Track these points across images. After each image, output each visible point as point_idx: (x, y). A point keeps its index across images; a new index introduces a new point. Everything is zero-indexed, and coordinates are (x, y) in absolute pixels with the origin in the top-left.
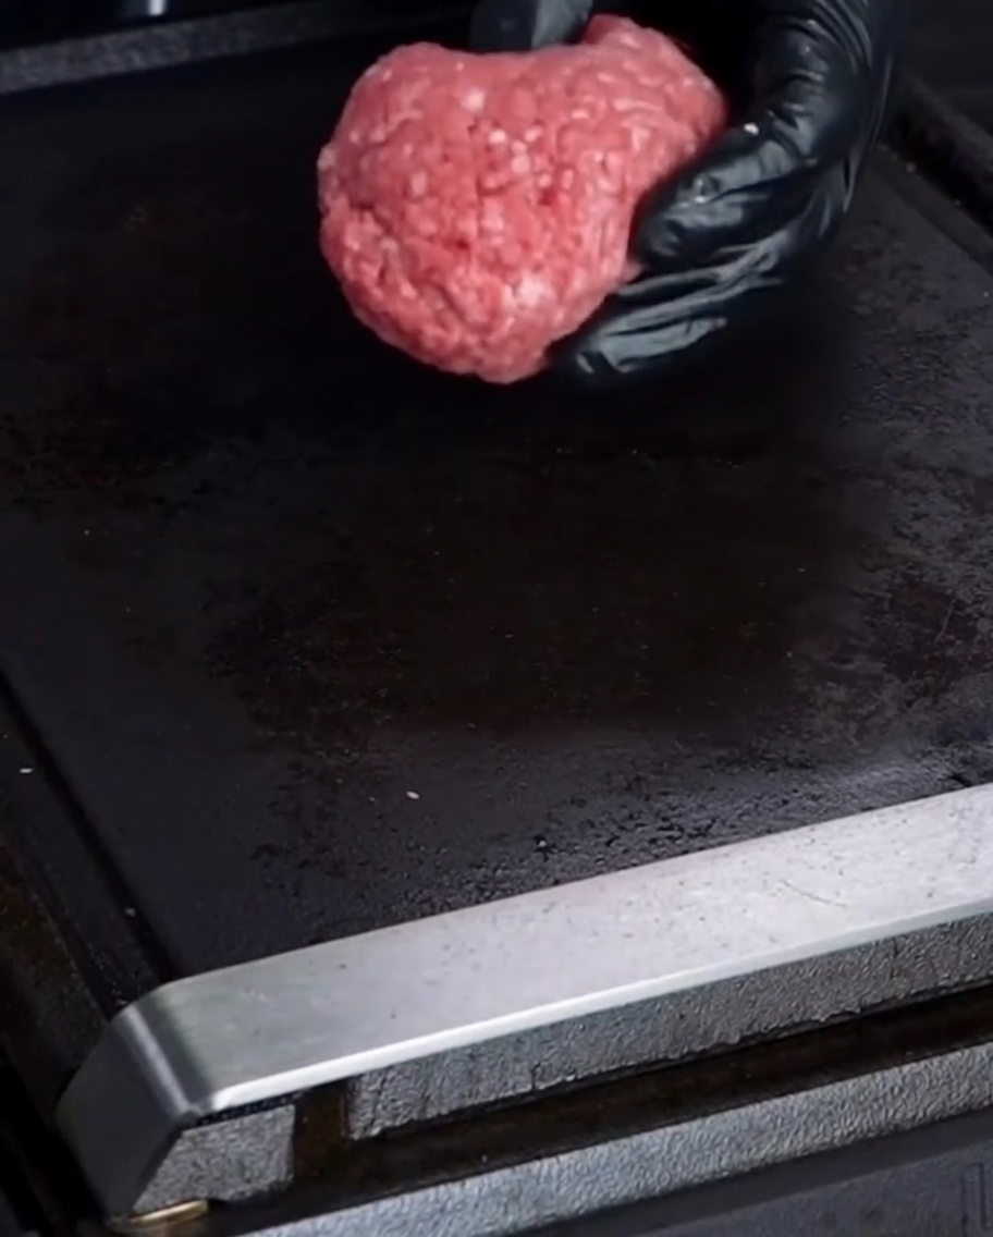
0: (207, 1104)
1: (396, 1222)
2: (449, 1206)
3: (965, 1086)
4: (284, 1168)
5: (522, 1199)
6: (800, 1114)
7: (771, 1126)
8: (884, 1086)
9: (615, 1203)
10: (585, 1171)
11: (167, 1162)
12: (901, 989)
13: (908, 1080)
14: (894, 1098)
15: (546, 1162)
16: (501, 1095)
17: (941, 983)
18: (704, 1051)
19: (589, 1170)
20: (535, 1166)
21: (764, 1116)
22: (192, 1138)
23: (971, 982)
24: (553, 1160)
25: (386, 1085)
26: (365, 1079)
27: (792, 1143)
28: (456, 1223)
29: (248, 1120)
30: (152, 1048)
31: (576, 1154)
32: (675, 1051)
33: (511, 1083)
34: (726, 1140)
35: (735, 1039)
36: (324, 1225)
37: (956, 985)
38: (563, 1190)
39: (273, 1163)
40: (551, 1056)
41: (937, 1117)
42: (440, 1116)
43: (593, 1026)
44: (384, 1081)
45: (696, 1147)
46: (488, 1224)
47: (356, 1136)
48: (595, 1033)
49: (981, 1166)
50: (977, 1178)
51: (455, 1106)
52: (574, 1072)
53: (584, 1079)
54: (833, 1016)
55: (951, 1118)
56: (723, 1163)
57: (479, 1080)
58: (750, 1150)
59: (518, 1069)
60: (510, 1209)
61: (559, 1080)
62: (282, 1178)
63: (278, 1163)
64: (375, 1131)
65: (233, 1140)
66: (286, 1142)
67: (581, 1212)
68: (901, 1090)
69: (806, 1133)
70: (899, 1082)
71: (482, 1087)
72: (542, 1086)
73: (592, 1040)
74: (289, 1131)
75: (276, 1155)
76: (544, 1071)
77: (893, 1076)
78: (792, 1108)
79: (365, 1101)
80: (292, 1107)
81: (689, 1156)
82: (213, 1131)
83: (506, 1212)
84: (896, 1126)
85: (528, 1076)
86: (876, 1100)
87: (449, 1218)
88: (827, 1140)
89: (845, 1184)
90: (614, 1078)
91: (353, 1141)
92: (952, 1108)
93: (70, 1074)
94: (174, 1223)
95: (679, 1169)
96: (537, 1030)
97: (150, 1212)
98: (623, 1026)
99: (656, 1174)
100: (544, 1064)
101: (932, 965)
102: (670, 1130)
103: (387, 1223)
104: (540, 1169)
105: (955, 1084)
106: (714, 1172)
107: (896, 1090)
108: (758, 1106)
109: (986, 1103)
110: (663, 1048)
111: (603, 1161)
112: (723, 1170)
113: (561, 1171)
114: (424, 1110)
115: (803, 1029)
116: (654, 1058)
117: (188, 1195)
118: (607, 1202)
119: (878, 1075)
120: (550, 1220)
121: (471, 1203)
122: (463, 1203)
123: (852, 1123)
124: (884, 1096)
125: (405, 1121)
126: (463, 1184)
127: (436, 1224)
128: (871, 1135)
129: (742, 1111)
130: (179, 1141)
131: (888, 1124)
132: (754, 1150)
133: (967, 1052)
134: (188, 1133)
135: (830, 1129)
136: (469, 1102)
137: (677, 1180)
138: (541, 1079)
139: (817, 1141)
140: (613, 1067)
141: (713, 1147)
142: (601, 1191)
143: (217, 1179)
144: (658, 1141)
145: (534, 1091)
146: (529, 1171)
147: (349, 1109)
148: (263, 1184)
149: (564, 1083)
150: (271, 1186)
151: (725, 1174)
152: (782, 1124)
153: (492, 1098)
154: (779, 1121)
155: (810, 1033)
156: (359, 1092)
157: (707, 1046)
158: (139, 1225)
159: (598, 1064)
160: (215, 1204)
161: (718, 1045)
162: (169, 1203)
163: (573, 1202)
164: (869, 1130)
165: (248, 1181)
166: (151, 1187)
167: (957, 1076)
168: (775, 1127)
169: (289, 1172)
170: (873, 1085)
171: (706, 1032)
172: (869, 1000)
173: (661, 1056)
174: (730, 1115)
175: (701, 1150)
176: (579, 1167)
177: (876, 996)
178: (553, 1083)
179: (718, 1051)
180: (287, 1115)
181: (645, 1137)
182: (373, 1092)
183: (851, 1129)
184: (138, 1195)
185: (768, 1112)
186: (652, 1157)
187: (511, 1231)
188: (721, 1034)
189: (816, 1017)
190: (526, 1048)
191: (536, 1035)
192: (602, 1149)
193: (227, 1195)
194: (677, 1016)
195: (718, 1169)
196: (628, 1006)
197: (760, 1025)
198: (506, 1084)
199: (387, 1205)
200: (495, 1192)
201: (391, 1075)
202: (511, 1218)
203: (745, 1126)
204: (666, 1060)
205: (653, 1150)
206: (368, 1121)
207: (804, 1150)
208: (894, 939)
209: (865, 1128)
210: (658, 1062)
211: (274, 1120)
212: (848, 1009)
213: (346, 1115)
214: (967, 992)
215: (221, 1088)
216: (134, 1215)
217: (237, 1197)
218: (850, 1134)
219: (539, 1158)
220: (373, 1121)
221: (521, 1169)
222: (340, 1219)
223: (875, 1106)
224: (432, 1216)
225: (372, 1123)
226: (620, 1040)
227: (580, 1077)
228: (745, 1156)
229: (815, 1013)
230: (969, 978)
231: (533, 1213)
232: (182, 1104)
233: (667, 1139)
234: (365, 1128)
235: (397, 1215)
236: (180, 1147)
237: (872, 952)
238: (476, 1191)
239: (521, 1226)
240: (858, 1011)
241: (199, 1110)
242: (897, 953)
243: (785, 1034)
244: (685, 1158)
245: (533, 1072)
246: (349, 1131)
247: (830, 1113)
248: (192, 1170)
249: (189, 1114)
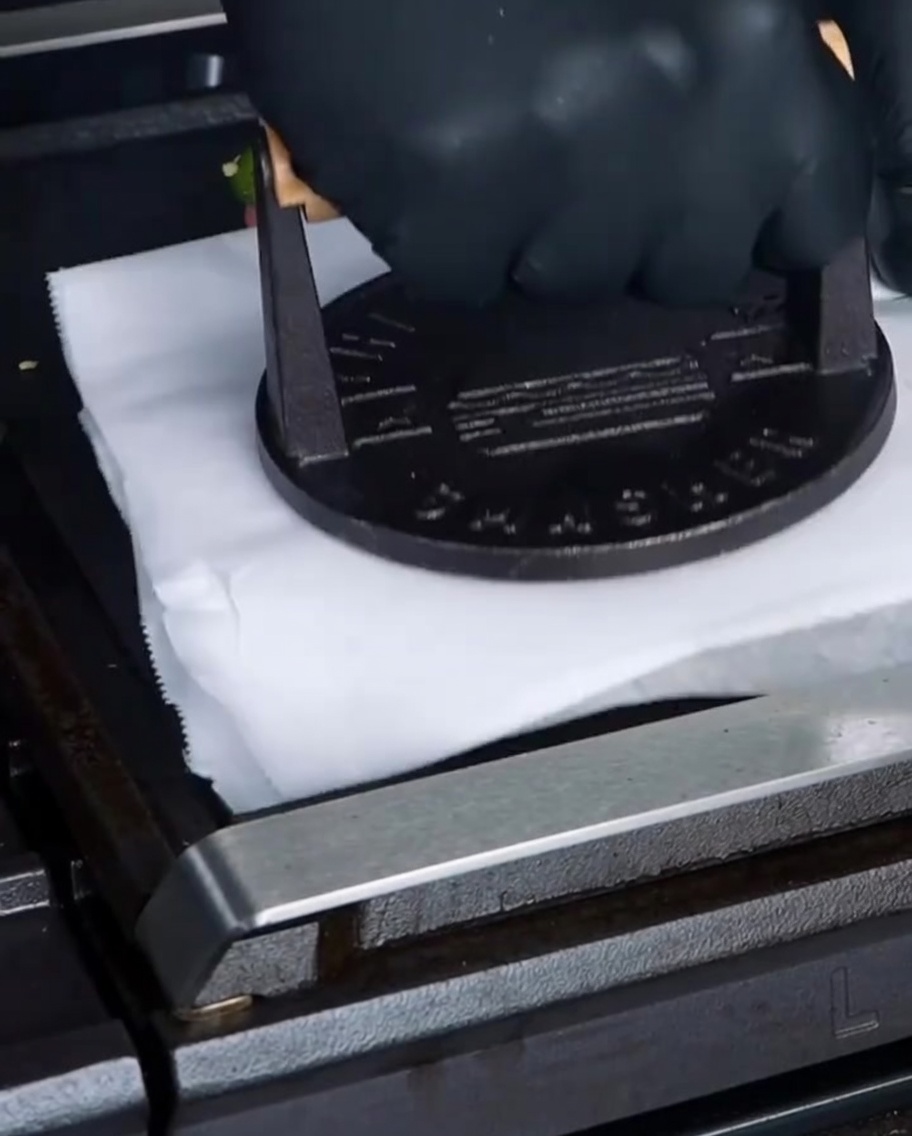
0: (251, 922)
1: (396, 1012)
2: (437, 1000)
3: (832, 909)
4: (310, 971)
5: (493, 994)
6: (707, 928)
7: (683, 938)
8: (770, 908)
9: (565, 997)
10: (541, 973)
11: (221, 968)
12: (784, 833)
13: (789, 902)
14: (778, 916)
15: (512, 967)
16: (477, 915)
17: (815, 829)
18: (633, 881)
19: (545, 971)
20: (503, 969)
21: (679, 930)
22: (240, 948)
23: (838, 828)
24: (517, 964)
25: (389, 907)
26: (373, 902)
27: (699, 952)
28: (443, 1013)
29: (283, 933)
30: (208, 879)
31: (535, 960)
32: (610, 881)
33: (484, 906)
34: (650, 950)
35: (656, 872)
36: (341, 1015)
37: (826, 831)
38: (524, 988)
39: (301, 968)
40: (516, 885)
41: (812, 932)
42: (430, 931)
43: (548, 862)
44: (387, 905)
45: (627, 955)
46: (467, 1014)
47: (366, 946)
48: (549, 867)
49: (845, 969)
50: (842, 978)
51: (441, 924)
52: (533, 897)
53: (541, 902)
54: (732, 855)
55: (822, 932)
56: (648, 966)
57: (460, 904)
58: (668, 956)
59: (490, 895)
60: (484, 1002)
61: (521, 903)
62: (309, 978)
63: (306, 967)
64: (380, 943)
65: (272, 949)
66: (312, 949)
67: (539, 1005)
68: (784, 912)
69: (711, 944)
70: (783, 905)
71: (463, 909)
72: (508, 908)
73: (547, 872)
74: (315, 942)
75: (304, 960)
76: (509, 897)
77: (777, 901)
78: (700, 925)
79: (372, 920)
80: (316, 924)
81: (622, 962)
82: (256, 943)
83: (480, 1005)
84: (781, 939)
85: (497, 900)
86: (764, 918)
87: (437, 1010)
88: (728, 949)
89: (741, 983)
90: (564, 901)
91: (362, 950)
92: (823, 924)
93: (146, 898)
94: (226, 1013)
95: (614, 972)
96: (505, 865)
97: (206, 1005)
98: (571, 861)
99: (596, 975)
100: (510, 891)
101: (808, 816)
102: (607, 941)
103: (390, 1013)
104: (507, 972)
105: (826, 906)
106: (640, 974)
107: (780, 912)
108: (674, 923)
109: (849, 921)
110: (601, 879)
111: (555, 965)
112: (647, 972)
113: (523, 974)
114: (417, 927)
115: (709, 864)
116: (593, 887)
117: (237, 991)
118: (558, 997)
119: (766, 900)
120: (515, 1011)
121: (454, 997)
122: (448, 997)
123: (746, 937)
124: (771, 916)
125: (404, 934)
126: (448, 985)
127: (427, 1013)
128: (760, 946)
129: (662, 927)
130: (230, 950)
131: (774, 937)
132: (671, 957)
133: (834, 882)
134: (236, 944)
135: (729, 941)
136: (453, 920)
137: (611, 980)
138: (507, 903)
139: (720, 949)
140: (562, 893)
141: (640, 954)
142: (554, 987)
143: (259, 979)
144: (597, 949)
145: (502, 912)
146: (498, 973)
147: (360, 926)
148: (294, 984)
149: (525, 906)
150: (301, 984)
151: (649, 975)
152: (693, 937)
153: (470, 917)
154: (690, 935)
155: (715, 867)
156: (368, 913)
157: (634, 878)
158: (199, 1015)
159: (551, 892)
160: (257, 999)
161: (644, 876)
162: (223, 997)
163: (532, 997)
164: (759, 942)
165: (283, 981)
166: (209, 985)
167: (827, 900)
168: (687, 939)
169: (314, 975)
170: (762, 907)
171: (634, 867)
172: (760, 842)
173: (599, 885)
174: (653, 930)
175: (630, 957)
176: (537, 970)
177: (765, 839)
178: (516, 905)
179: (643, 881)
180: (312, 930)
181: (588, 947)
182: (378, 913)
183: (745, 940)
184: (198, 992)
185: (683, 928)
186: (593, 961)
187: (485, 1019)
188: (645, 869)
189: (719, 855)
190: (496, 879)
191: (503, 870)
192: (555, 956)
193: (266, 991)
194: (612, 854)
195: (643, 971)
196: (574, 847)
197: (675, 861)
198: (480, 906)
199: (390, 999)
200: (472, 990)
201: (392, 900)
202: (484, 1010)
203: (665, 938)
204: (603, 888)
205: (593, 957)
206: (375, 934)
207: (710, 957)
208: (779, 795)
209: (756, 940)
210: (597, 889)
211: (303, 933)
212: (744, 849)
213: (358, 929)
214: (837, 835)
215: (260, 910)
216: (195, 1007)
217: (274, 993)
218: (744, 945)
219: (506, 963)
220: (378, 935)
221: (492, 971)
222: (353, 1010)
223: (764, 925)
224: (424, 1008)
225: (378, 936)
226: (569, 872)
227: (538, 900)
228: (664, 961)
229: (718, 852)
230: (836, 825)
231: (501, 1005)
232: (231, 921)
233: (604, 949)
234: (373, 941)
235: (398, 1007)
236: (230, 955)
237: (761, 805)
238: (457, 988)
239: (492, 1016)
240: (751, 850)
241: (245, 927)
242: (780, 807)
243: (694, 868)
244: (618, 963)
245: (501, 897)
246: (361, 943)
247: (730, 929)
248: (239, 972)
249: (238, 929)
